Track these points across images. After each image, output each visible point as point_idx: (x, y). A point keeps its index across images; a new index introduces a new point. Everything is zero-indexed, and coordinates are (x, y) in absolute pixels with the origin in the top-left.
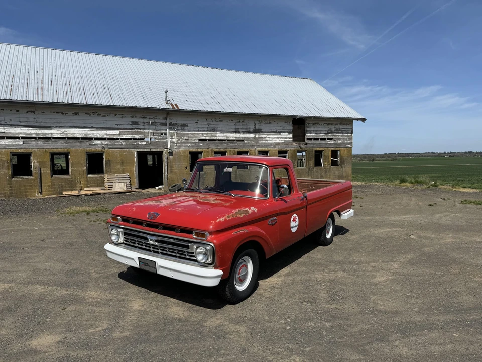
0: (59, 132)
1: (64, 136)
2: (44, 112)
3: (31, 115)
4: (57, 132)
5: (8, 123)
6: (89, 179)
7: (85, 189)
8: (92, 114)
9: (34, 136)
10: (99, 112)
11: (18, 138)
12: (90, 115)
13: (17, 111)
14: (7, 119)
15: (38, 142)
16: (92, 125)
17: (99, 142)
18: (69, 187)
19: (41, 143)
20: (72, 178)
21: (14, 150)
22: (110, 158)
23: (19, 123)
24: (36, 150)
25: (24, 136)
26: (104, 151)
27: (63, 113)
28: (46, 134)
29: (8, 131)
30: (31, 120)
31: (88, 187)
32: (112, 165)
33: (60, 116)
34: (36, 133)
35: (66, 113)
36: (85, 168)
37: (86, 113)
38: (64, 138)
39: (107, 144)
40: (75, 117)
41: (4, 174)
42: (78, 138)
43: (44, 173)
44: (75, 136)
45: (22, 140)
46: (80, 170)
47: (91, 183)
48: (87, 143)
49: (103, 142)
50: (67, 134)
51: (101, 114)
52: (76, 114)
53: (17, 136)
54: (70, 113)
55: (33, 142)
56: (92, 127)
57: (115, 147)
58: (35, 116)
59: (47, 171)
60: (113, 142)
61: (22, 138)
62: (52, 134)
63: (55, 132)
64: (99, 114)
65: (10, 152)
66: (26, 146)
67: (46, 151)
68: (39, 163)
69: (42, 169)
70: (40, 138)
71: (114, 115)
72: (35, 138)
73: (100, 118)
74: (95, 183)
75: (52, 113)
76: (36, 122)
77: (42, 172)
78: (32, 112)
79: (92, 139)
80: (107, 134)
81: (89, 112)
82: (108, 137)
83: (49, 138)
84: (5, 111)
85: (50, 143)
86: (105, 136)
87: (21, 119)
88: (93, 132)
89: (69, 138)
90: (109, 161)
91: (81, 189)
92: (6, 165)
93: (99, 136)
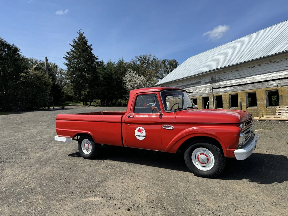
0: (250, 80)
1: (253, 81)
2: (243, 69)
3: (237, 72)
4: (249, 80)
5: (228, 79)
6: (267, 110)
7: (265, 116)
8: (269, 63)
9: (238, 84)
10: (274, 60)
11: (232, 86)
12: (268, 64)
13: (232, 71)
14: (228, 77)
15: (241, 88)
16: (269, 71)
17: (274, 82)
18: (256, 114)
19: (242, 87)
20: (257, 109)
21: (230, 93)
22: (282, 94)
23: (232, 78)
24: (239, 92)
25: (234, 85)
26: (278, 88)
27: (252, 67)
28: (244, 82)
29: (228, 83)
30: (237, 75)
31: (267, 115)
32: (284, 99)
33: (251, 69)
34: (239, 82)
35: (254, 67)
36: (265, 102)
37: (266, 64)
38: (253, 83)
39: (280, 83)
40: (259, 68)
41: (227, 106)
42: (261, 82)
43: (243, 105)
44: (259, 81)
45: (233, 87)
46: (262, 103)
47: (269, 112)
48: (266, 84)
49: (277, 82)
50: (254, 80)
51: (275, 62)
52: (259, 65)
53: (231, 85)
54: (256, 66)
55: (238, 88)
56: (270, 72)
57: (285, 85)
58: (239, 72)
59: (244, 104)
60: (284, 81)
61: (234, 86)
62: (246, 81)
63: (248, 80)
64: (274, 62)
65: (229, 94)
66: (235, 90)
67: (244, 92)
68: (241, 99)
69: (242, 103)
70: (241, 85)
71: (285, 60)
72: (239, 85)
73: (275, 64)
74: (271, 112)
75: (247, 69)
76: (239, 76)
77: (242, 104)
78: (238, 70)
79: (269, 81)
80: (280, 76)
81: (267, 62)
82: (281, 78)
83: (245, 84)
84: (227, 73)
85: (246, 87)
86: (279, 77)
87: (233, 76)
88: (270, 76)
89: (256, 83)
90: (282, 96)
91: (262, 116)
92: (227, 101)
93: (274, 78)
